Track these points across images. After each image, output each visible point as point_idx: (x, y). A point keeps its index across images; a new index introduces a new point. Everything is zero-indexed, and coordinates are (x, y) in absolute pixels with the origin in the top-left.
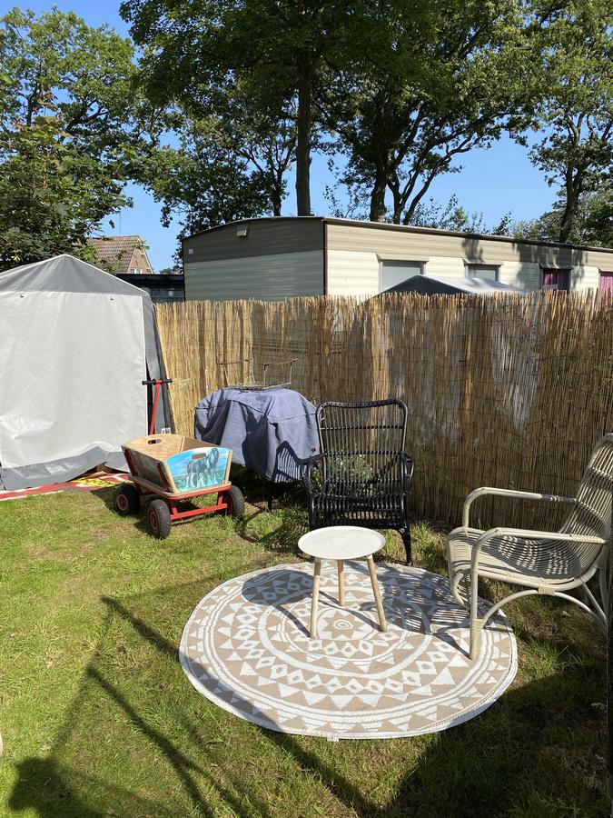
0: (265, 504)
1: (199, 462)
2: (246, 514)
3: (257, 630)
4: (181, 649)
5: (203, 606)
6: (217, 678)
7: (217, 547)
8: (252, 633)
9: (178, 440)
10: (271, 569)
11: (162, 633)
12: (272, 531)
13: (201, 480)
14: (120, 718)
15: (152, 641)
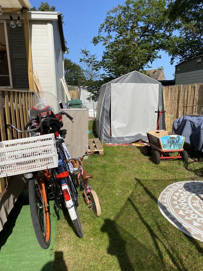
0: (197, 159)
1: (172, 140)
2: (188, 161)
3: (187, 200)
4: (159, 200)
5: (168, 188)
6: (170, 212)
7: (176, 170)
8: (185, 201)
9: (166, 133)
10: (196, 181)
11: (153, 193)
12: (198, 168)
13: (172, 146)
14: (136, 215)
15: (149, 195)
